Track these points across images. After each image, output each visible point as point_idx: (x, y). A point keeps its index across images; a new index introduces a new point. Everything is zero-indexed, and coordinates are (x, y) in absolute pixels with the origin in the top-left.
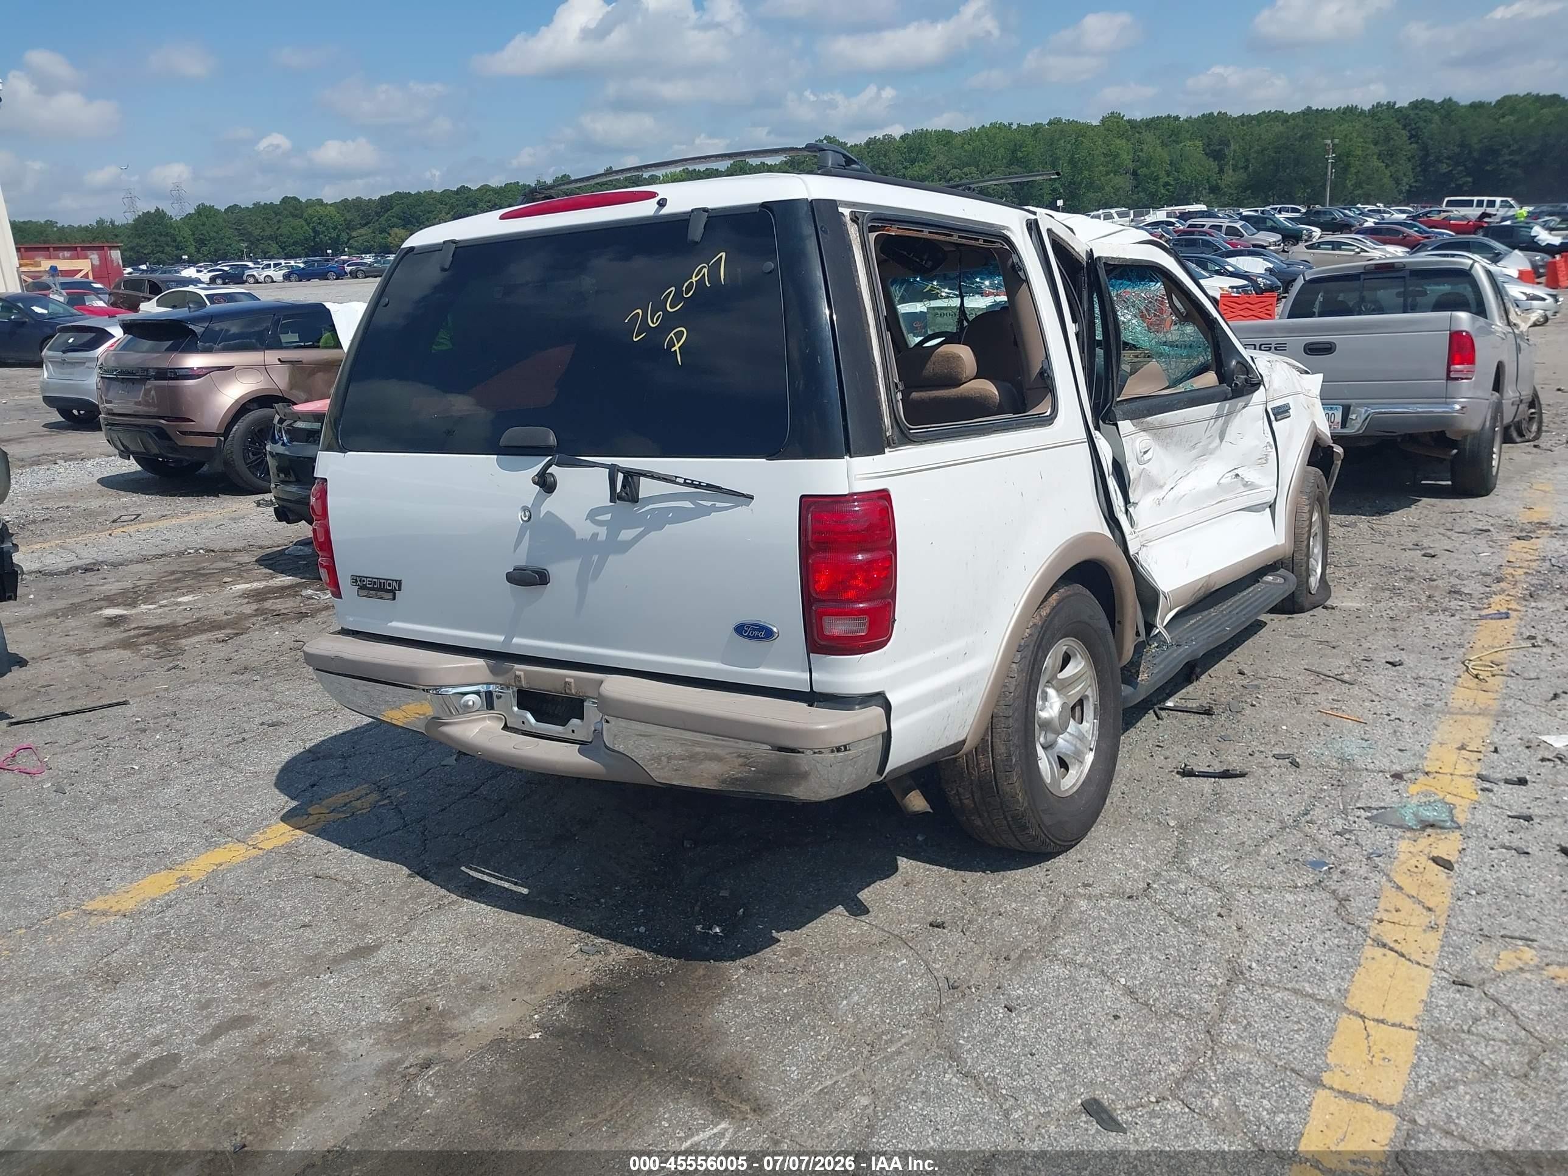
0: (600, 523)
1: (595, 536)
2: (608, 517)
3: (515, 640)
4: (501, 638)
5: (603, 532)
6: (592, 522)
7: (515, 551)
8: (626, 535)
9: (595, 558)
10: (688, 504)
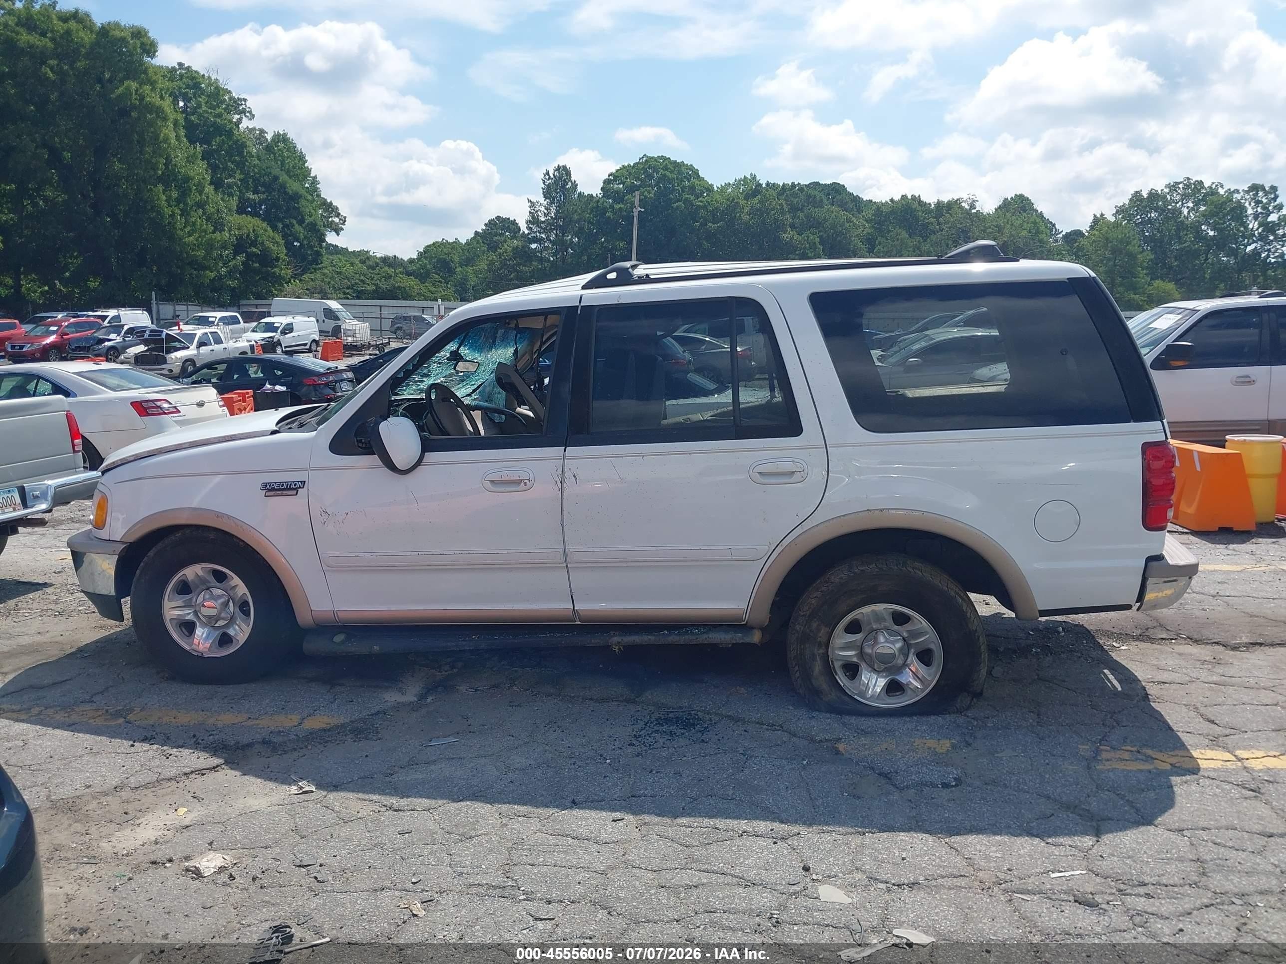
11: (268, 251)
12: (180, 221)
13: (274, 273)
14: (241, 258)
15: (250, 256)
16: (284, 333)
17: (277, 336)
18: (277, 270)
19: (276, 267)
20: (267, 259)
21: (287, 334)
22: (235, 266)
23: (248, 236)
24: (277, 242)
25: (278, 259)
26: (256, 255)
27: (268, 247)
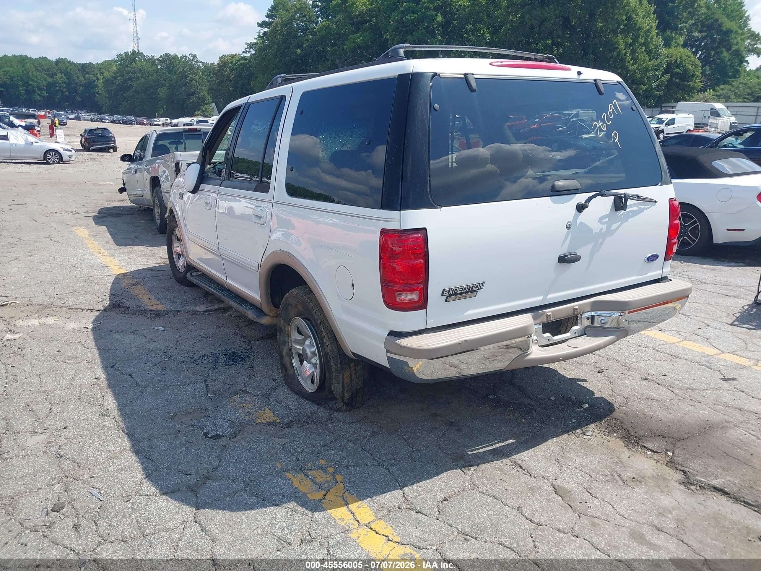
0: (602, 223)
1: (602, 229)
2: (607, 220)
3: (549, 296)
4: (541, 298)
5: (604, 227)
6: (600, 223)
7: (562, 246)
8: (614, 226)
9: (600, 240)
10: (636, 208)
11: (687, 71)
12: (629, 57)
13: (689, 85)
14: (667, 76)
15: (673, 75)
16: (667, 125)
17: (662, 127)
18: (691, 83)
19: (691, 81)
20: (686, 76)
21: (670, 125)
22: (662, 82)
23: (676, 61)
24: (696, 65)
25: (693, 75)
26: (678, 73)
27: (689, 68)
